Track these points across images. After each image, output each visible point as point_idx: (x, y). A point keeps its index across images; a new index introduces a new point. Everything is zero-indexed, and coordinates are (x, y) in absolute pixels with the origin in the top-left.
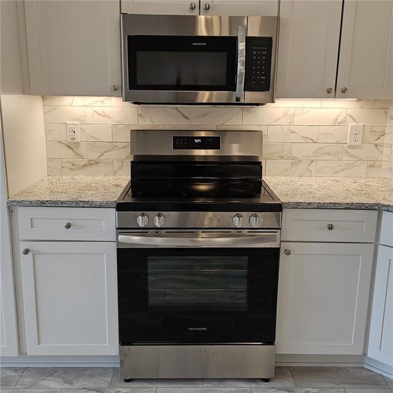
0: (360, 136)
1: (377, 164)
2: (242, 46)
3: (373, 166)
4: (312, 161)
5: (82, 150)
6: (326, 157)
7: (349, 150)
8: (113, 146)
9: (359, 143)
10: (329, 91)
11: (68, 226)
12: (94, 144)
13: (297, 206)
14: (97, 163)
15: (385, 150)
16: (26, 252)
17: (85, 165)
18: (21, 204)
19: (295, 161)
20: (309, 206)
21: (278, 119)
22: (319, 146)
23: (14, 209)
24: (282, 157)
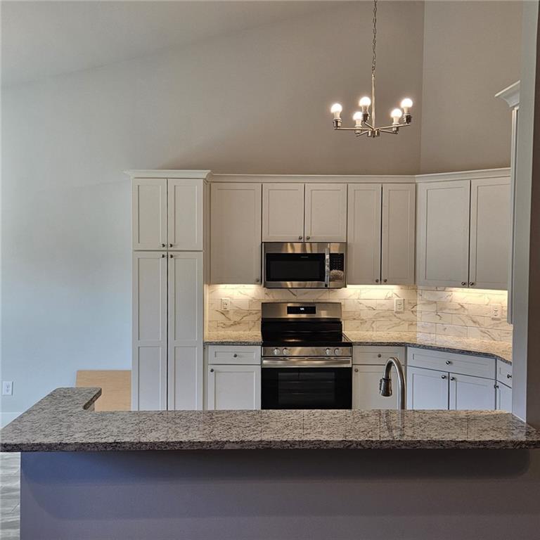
0: (402, 306)
1: (414, 323)
2: (327, 257)
3: (412, 324)
4: (374, 322)
5: (230, 315)
6: (382, 319)
7: (397, 315)
8: (249, 313)
9: (402, 310)
10: (377, 281)
11: (235, 356)
12: (238, 311)
13: (360, 344)
14: (239, 323)
15: (418, 314)
16: (212, 371)
17: (232, 325)
18: (211, 344)
19: (363, 322)
20: (367, 344)
21: (351, 296)
22: (376, 312)
23: (206, 347)
24: (354, 319)
